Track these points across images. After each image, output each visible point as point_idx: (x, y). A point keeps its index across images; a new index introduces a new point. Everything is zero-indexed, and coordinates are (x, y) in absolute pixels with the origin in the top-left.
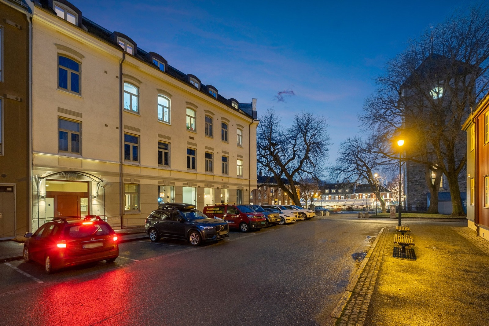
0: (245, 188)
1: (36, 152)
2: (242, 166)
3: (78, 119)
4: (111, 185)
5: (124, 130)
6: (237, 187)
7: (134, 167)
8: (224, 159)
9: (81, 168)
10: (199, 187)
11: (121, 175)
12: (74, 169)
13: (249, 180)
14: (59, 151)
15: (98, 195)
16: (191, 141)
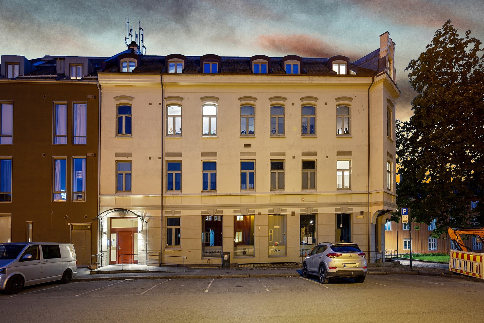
0: (356, 210)
1: (102, 195)
2: (349, 170)
3: (129, 158)
4: (154, 219)
5: (166, 158)
6: (336, 210)
7: (175, 198)
8: (309, 165)
9: (131, 205)
10: (259, 214)
11: (162, 207)
12: (125, 206)
13: (369, 194)
14: (116, 192)
15: (142, 231)
16: (247, 150)
